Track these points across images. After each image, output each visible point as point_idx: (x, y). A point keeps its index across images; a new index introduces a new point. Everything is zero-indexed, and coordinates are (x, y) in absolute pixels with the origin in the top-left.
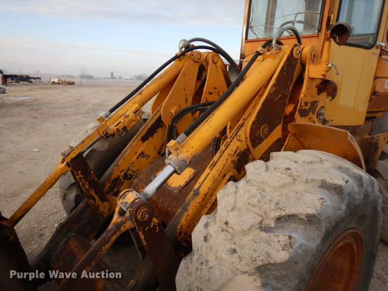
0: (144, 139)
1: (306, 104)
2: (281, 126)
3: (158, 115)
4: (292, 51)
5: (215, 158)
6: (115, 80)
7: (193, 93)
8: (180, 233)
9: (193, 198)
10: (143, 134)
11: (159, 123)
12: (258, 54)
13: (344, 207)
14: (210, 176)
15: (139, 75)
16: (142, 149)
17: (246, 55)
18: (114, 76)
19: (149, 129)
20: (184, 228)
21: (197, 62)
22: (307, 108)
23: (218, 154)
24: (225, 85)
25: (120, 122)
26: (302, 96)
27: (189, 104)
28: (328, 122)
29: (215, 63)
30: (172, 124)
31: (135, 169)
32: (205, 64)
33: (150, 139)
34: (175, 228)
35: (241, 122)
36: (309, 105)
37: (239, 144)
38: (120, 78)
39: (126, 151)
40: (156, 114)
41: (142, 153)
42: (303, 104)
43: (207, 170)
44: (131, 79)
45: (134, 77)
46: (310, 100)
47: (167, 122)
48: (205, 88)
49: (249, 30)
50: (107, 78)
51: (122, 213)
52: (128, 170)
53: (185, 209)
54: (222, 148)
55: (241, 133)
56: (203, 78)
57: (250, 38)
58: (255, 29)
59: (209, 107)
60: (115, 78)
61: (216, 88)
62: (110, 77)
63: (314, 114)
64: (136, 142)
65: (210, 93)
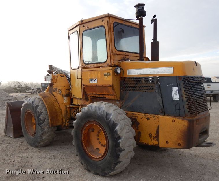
22: (55, 89)
63: (57, 91)
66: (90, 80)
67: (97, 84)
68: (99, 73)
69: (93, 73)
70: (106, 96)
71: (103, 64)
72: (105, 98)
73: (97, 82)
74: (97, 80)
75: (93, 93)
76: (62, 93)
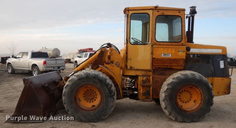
4: (102, 50)
22: (109, 62)
26: (106, 59)
28: (133, 67)
63: (113, 64)
66: (163, 54)
67: (171, 58)
68: (174, 49)
69: (167, 49)
70: (174, 67)
71: (177, 43)
72: (172, 68)
73: (170, 56)
74: (170, 55)
75: (161, 65)
76: (120, 66)
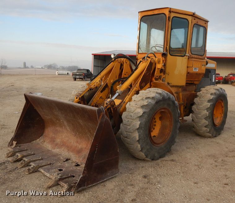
0: (102, 92)
1: (157, 76)
2: (149, 83)
3: (106, 83)
4: (151, 61)
5: (129, 93)
6: (28, 69)
7: (118, 74)
8: (121, 113)
9: (123, 104)
10: (101, 90)
11: (106, 86)
12: (141, 61)
13: (161, 98)
14: (128, 97)
15: (49, 64)
16: (101, 95)
17: (139, 59)
18: (26, 66)
19: (103, 88)
20: (122, 112)
21: (120, 63)
22: (157, 78)
23: (130, 92)
24: (131, 71)
25: (95, 85)
26: (155, 74)
27: (117, 78)
28: (170, 84)
29: (126, 63)
30: (112, 86)
31: (98, 103)
32: (122, 63)
33: (104, 92)
34: (119, 111)
35: (137, 82)
36: (158, 77)
37: (136, 88)
38: (32, 67)
39: (95, 96)
40: (105, 83)
41: (101, 97)
42: (156, 76)
43: (127, 96)
44: (42, 68)
45: (45, 66)
46: (158, 75)
47: (110, 85)
48: (123, 72)
49: (139, 49)
50: (20, 68)
51: (107, 104)
52: (97, 103)
53: (122, 107)
54: (131, 90)
55: (137, 85)
56: (122, 68)
57: (139, 52)
58: (141, 49)
59: (125, 79)
60: (28, 68)
61: (127, 72)
62: (23, 66)
63: (160, 80)
64: (99, 93)
65: (125, 74)
66: (194, 68)
67: (198, 72)
68: (200, 63)
69: (196, 63)
73: (197, 70)
